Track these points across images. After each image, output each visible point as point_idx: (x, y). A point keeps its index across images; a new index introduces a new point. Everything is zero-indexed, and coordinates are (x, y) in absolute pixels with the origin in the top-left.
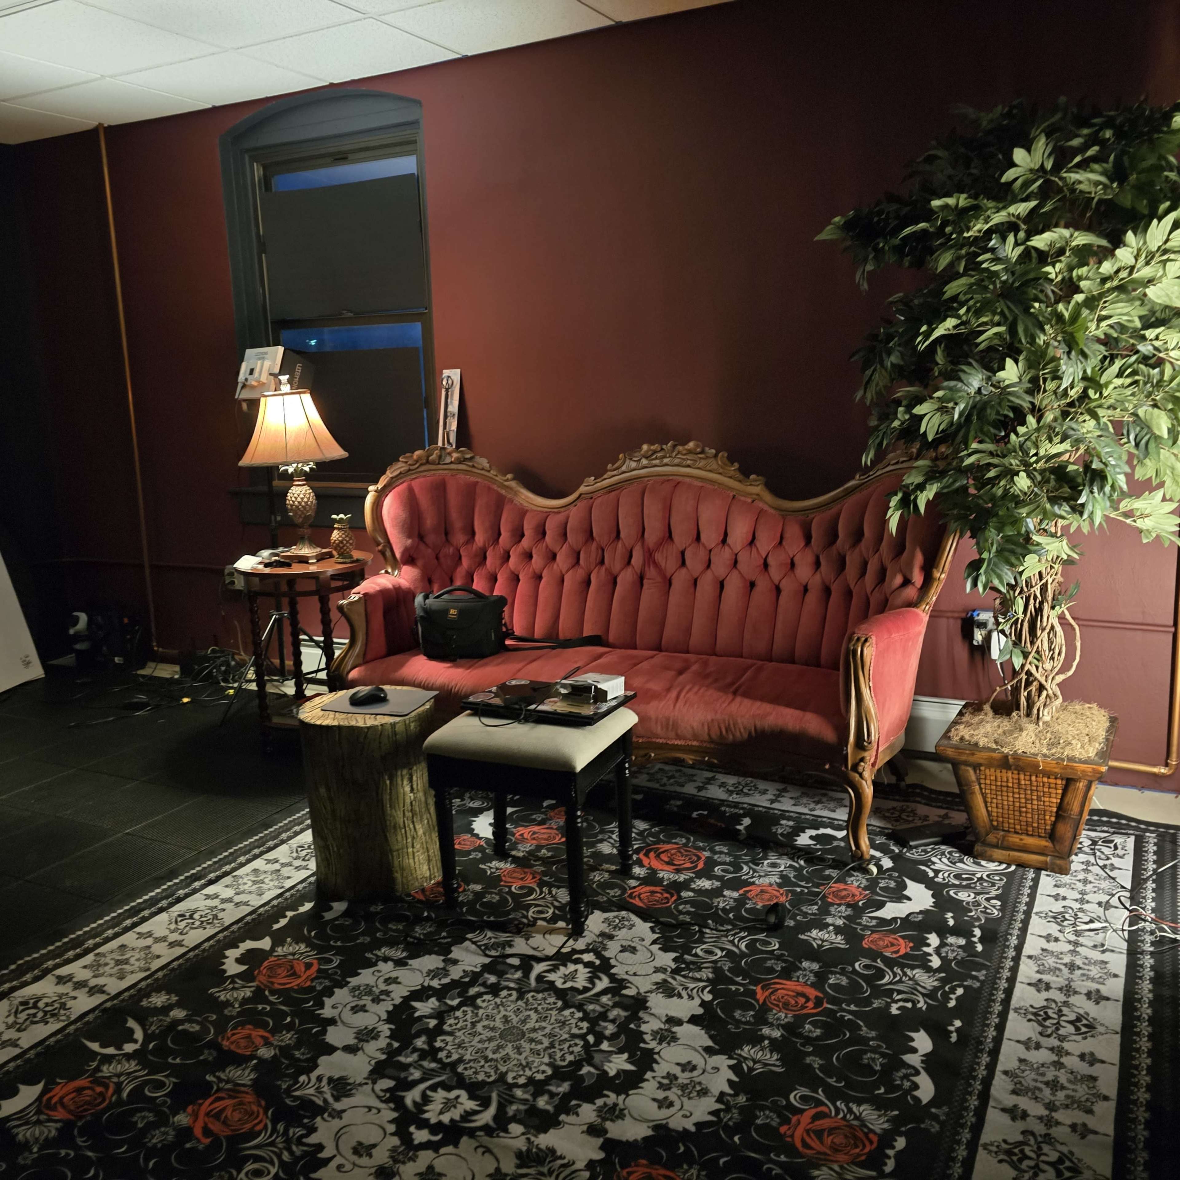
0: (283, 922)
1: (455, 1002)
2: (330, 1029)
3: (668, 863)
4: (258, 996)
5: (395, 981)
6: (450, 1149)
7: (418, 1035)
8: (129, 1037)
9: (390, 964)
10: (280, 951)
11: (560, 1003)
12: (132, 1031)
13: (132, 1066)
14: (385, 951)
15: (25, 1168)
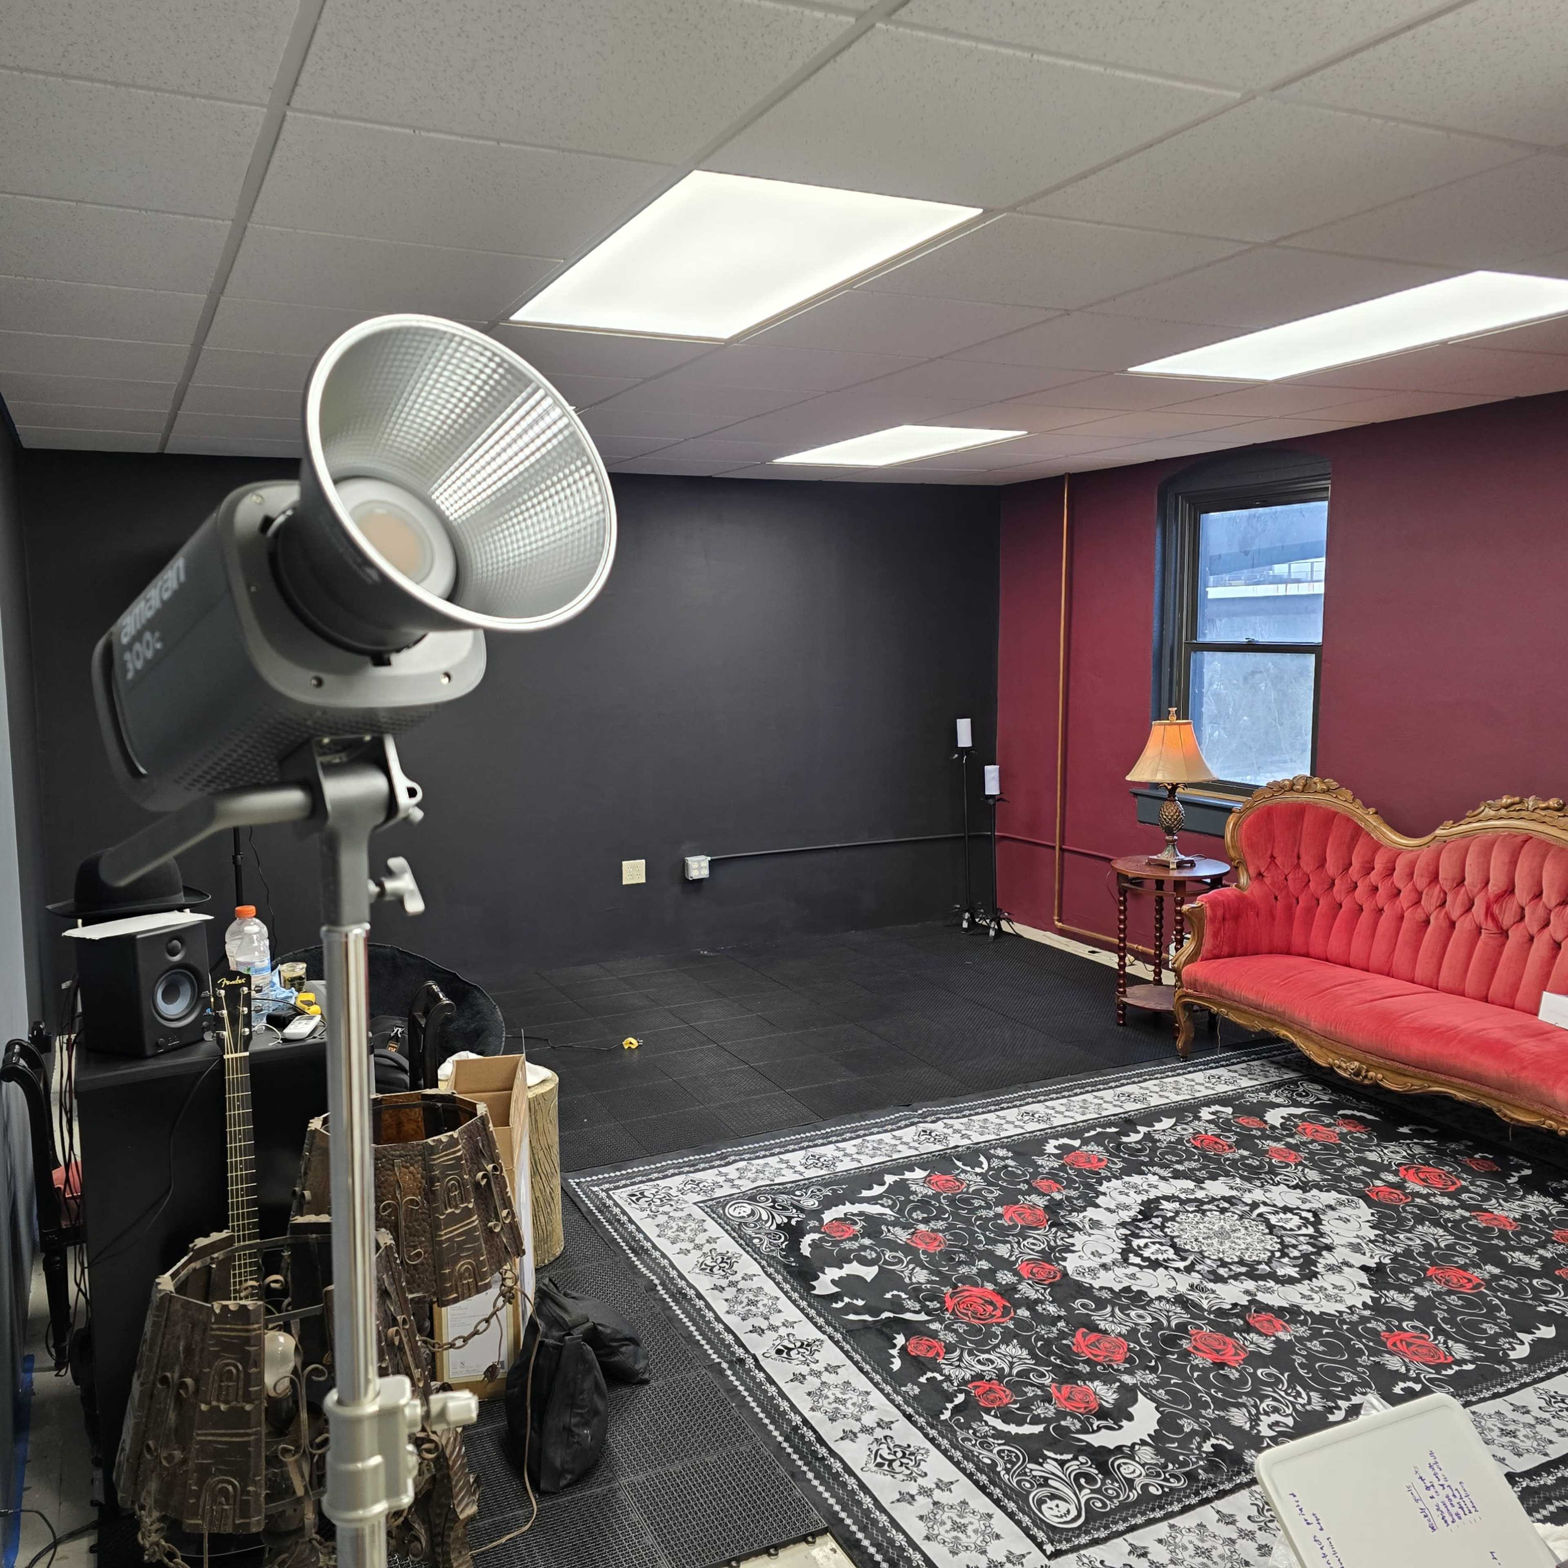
0: (1093, 1133)
1: (1191, 1209)
2: (1101, 1197)
3: (1423, 1180)
4: (1062, 1168)
5: (1156, 1187)
6: (1151, 1271)
7: (1157, 1217)
8: (980, 1165)
9: (1157, 1177)
10: (1084, 1148)
11: (1267, 1231)
12: (982, 1163)
13: (979, 1179)
14: (1156, 1169)
15: (913, 1201)
